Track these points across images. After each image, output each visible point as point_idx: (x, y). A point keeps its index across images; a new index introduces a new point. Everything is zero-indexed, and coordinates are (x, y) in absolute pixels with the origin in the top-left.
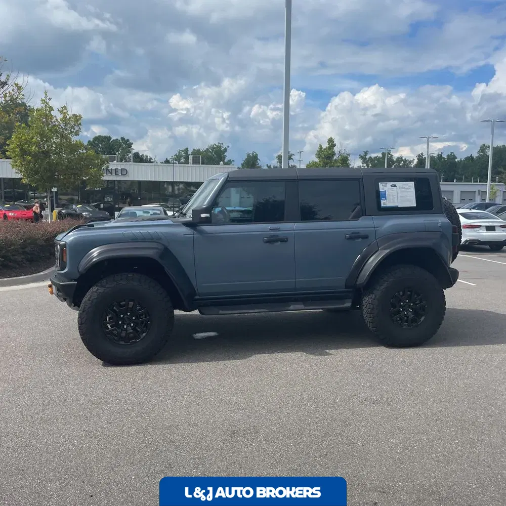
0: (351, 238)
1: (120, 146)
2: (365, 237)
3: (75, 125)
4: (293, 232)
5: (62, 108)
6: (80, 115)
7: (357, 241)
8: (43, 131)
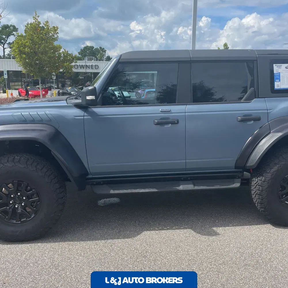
0: (242, 121)
1: (99, 52)
2: (258, 119)
3: (54, 34)
4: (184, 114)
5: (46, 22)
6: (57, 27)
7: (248, 123)
8: (33, 38)
